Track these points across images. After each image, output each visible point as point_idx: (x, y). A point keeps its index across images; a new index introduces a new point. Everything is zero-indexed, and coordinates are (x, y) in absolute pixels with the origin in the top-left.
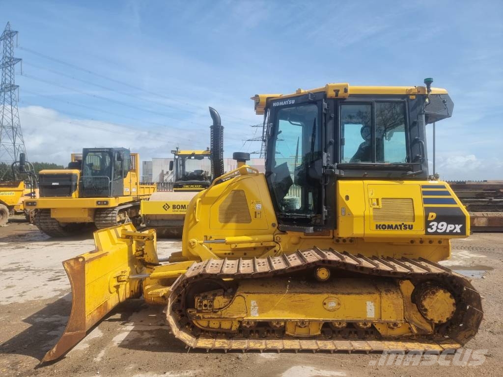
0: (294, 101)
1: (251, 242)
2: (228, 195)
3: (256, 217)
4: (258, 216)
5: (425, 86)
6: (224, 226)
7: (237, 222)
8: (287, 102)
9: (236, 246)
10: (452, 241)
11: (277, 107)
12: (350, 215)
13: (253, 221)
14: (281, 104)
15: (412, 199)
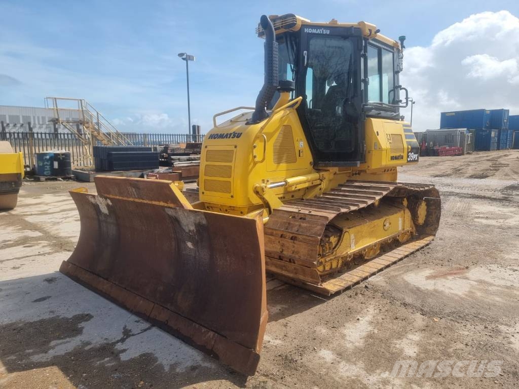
0: (329, 31)
1: (305, 182)
2: (280, 130)
3: (299, 156)
4: (301, 154)
5: (400, 42)
6: (277, 167)
7: (287, 162)
8: (321, 30)
9: (296, 187)
10: (399, 169)
11: (309, 33)
12: (380, 149)
13: (298, 159)
14: (314, 31)
15: (401, 135)
